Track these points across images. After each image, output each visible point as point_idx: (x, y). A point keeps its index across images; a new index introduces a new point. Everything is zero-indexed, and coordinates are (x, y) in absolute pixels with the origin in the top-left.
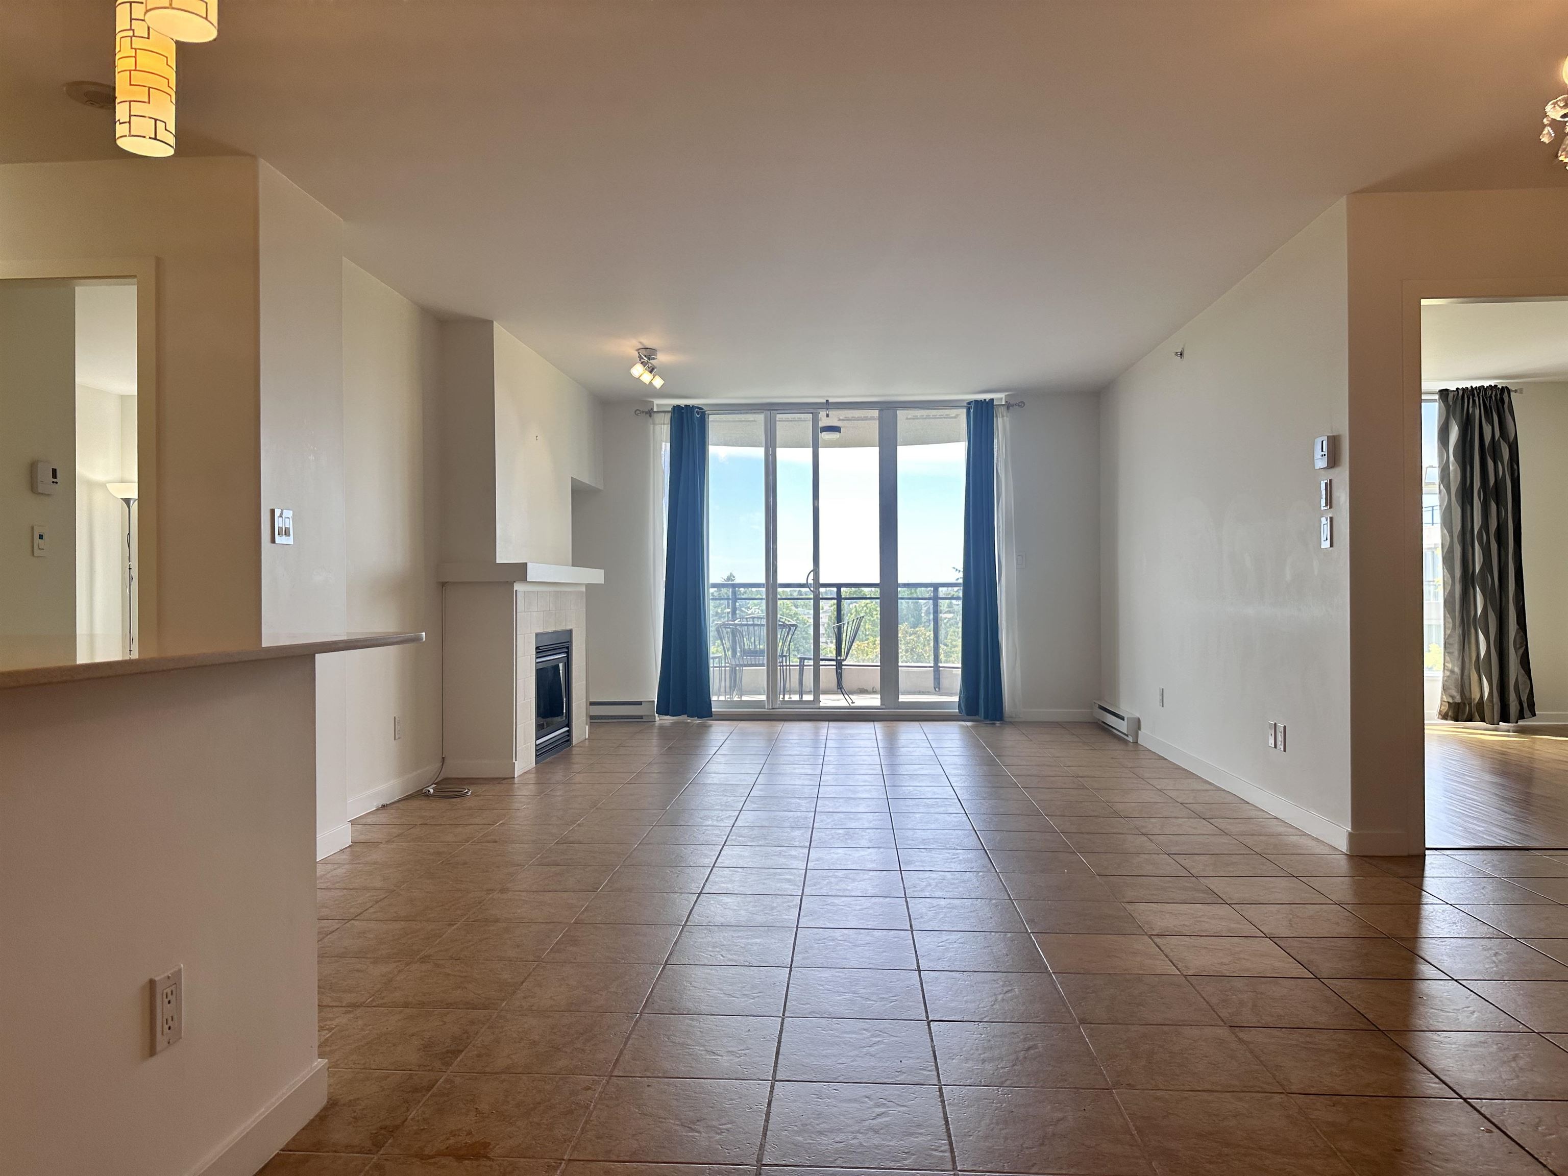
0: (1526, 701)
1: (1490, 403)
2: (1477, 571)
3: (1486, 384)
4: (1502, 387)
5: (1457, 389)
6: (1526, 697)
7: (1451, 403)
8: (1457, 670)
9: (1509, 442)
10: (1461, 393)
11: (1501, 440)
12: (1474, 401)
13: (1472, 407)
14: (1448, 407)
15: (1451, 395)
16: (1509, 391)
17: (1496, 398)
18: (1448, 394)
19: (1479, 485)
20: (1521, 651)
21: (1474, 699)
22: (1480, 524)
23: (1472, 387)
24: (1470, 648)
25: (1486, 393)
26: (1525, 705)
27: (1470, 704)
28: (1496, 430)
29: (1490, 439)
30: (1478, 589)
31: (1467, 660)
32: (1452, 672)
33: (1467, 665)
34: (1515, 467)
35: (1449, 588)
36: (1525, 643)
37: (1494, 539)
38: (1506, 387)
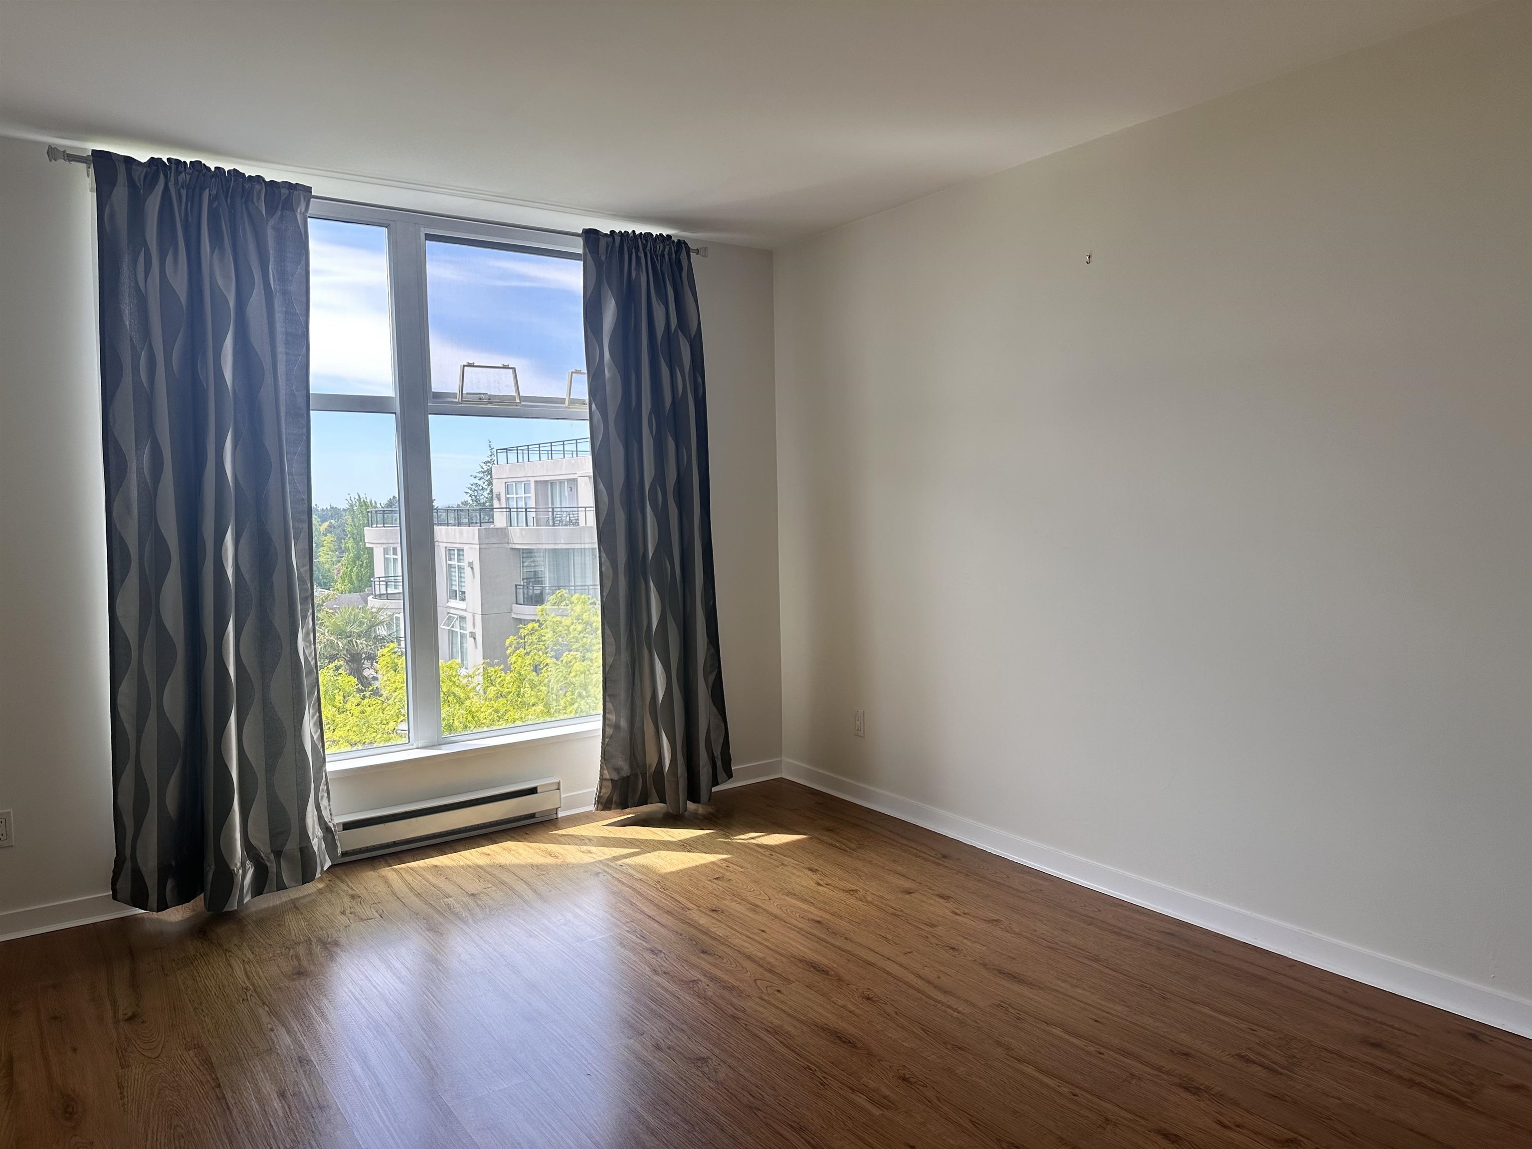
0: (720, 756)
1: (661, 266)
2: (651, 555)
3: (655, 231)
4: (679, 240)
5: (612, 232)
6: (719, 750)
7: (603, 258)
8: (624, 724)
9: (690, 335)
10: (618, 240)
11: (680, 333)
12: (638, 258)
13: (636, 269)
14: (599, 265)
15: (603, 243)
16: (688, 251)
17: (670, 258)
18: (599, 239)
19: (650, 407)
20: (712, 678)
21: (650, 766)
22: (653, 475)
23: (634, 231)
24: (641, 681)
25: (655, 247)
26: (719, 764)
27: (644, 775)
28: (672, 316)
29: (663, 329)
30: (652, 584)
31: (638, 702)
32: (617, 727)
33: (638, 711)
34: (700, 380)
35: (608, 584)
36: (717, 665)
37: (673, 501)
38: (684, 242)
